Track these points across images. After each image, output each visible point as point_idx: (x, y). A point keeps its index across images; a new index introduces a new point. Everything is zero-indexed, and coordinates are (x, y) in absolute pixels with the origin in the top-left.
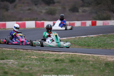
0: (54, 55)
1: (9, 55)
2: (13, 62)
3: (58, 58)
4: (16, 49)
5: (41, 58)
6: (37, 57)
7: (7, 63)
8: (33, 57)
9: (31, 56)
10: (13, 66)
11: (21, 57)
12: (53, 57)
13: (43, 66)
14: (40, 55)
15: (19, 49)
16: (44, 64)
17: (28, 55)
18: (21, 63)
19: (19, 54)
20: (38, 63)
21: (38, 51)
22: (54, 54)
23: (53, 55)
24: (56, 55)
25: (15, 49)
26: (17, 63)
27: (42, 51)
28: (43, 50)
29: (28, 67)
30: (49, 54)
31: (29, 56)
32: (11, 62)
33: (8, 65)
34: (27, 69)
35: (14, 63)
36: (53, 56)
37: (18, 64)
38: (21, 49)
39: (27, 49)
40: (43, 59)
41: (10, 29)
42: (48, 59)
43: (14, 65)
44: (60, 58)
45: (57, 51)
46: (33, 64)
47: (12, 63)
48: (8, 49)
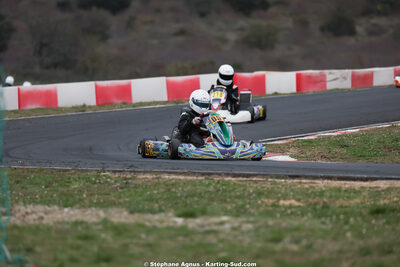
0: (360, 191)
1: (196, 199)
2: (236, 225)
3: (378, 203)
4: (210, 174)
5: (316, 204)
6: (299, 200)
7: (215, 228)
8: (287, 203)
9: (279, 199)
10: (240, 238)
11: (240, 203)
12: (358, 200)
13: (349, 234)
14: (308, 196)
15: (220, 174)
16: (347, 227)
17: (267, 197)
18: (267, 226)
19: (233, 194)
20: (324, 223)
21: (289, 181)
22: (357, 189)
23: (355, 192)
24: (365, 193)
25: (203, 174)
26: (250, 226)
27: (304, 181)
28: (306, 177)
29: (297, 241)
30: (339, 190)
31: (271, 201)
32: (227, 226)
33: (221, 236)
34: (295, 247)
35: (240, 226)
36: (355, 198)
37: (257, 230)
38: (228, 175)
39: (248, 176)
40: (326, 206)
41: (149, 104)
42: (341, 207)
43: (243, 233)
44: (386, 201)
45: (359, 176)
46: (312, 230)
47: (234, 229)
48: (181, 177)
